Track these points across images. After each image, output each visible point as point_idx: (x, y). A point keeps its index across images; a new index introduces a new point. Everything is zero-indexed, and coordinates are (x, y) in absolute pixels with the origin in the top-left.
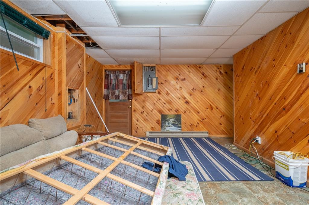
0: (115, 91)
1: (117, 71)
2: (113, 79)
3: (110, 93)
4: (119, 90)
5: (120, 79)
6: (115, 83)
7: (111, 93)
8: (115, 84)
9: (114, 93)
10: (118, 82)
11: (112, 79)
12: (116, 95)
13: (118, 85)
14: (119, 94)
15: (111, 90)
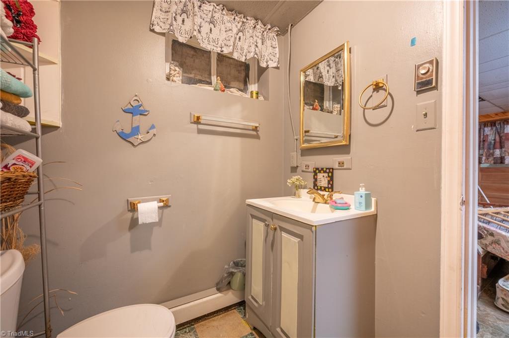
0: (494, 152)
1: (499, 122)
2: (489, 133)
3: (484, 155)
4: (504, 149)
5: (505, 132)
6: (495, 140)
7: (486, 154)
8: (493, 142)
9: (493, 154)
10: (500, 137)
11: (488, 135)
12: (494, 158)
13: (500, 142)
14: (503, 155)
15: (486, 150)
